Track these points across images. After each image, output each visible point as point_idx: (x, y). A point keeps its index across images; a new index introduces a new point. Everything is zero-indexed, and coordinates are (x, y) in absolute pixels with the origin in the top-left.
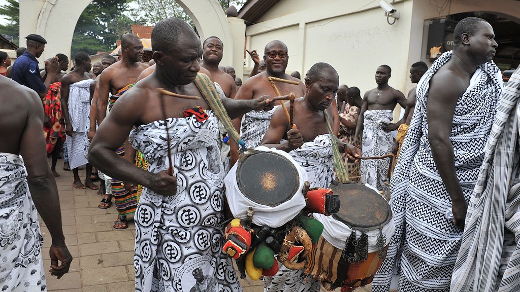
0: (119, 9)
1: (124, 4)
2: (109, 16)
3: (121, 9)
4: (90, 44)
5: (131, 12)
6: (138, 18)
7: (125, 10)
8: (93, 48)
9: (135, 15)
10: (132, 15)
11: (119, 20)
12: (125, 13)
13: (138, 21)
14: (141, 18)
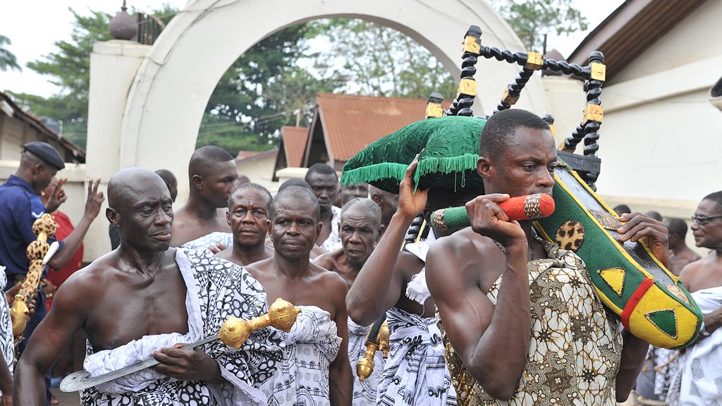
0: (287, 55)
1: (299, 43)
2: (267, 69)
3: (291, 55)
4: (223, 135)
5: (313, 59)
6: (329, 74)
7: (300, 55)
8: (231, 143)
9: (321, 66)
10: (317, 66)
11: (288, 79)
12: (301, 63)
13: (328, 79)
14: (336, 72)
